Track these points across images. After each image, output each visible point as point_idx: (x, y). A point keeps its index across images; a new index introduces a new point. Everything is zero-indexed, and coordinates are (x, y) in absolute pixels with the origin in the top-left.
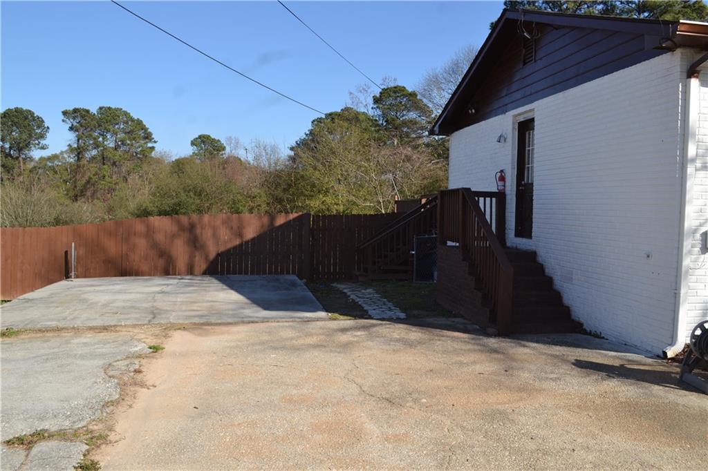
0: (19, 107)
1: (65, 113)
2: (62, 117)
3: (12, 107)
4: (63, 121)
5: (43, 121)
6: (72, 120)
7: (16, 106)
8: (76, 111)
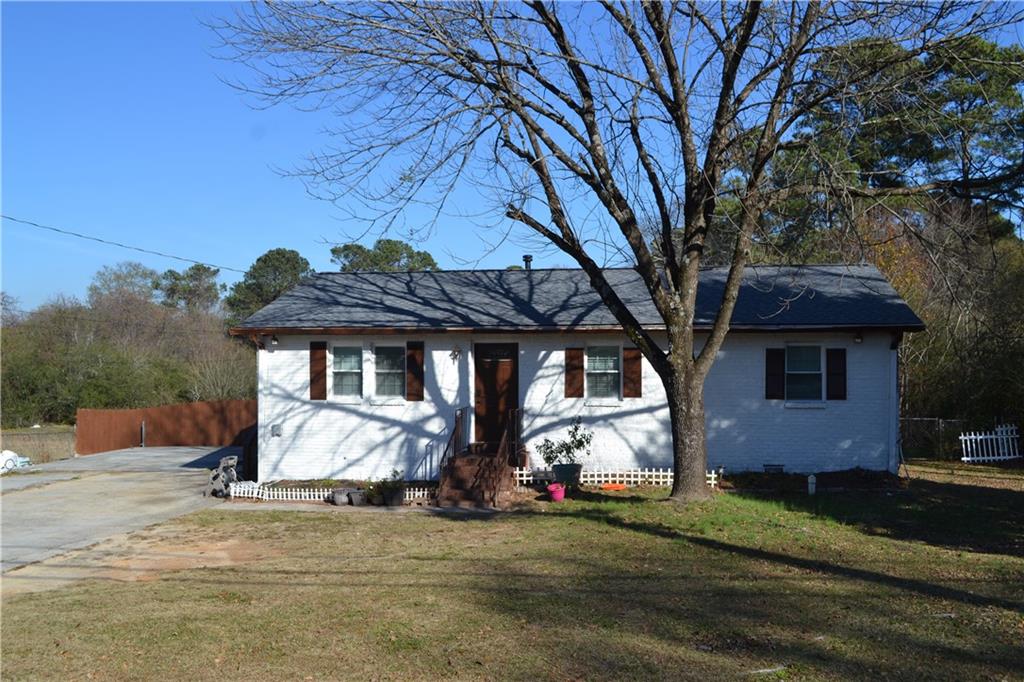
0: (282, 247)
1: (334, 251)
2: (331, 256)
3: (274, 248)
4: (332, 261)
5: (308, 263)
6: (342, 259)
7: (278, 247)
8: (346, 248)
